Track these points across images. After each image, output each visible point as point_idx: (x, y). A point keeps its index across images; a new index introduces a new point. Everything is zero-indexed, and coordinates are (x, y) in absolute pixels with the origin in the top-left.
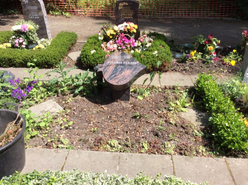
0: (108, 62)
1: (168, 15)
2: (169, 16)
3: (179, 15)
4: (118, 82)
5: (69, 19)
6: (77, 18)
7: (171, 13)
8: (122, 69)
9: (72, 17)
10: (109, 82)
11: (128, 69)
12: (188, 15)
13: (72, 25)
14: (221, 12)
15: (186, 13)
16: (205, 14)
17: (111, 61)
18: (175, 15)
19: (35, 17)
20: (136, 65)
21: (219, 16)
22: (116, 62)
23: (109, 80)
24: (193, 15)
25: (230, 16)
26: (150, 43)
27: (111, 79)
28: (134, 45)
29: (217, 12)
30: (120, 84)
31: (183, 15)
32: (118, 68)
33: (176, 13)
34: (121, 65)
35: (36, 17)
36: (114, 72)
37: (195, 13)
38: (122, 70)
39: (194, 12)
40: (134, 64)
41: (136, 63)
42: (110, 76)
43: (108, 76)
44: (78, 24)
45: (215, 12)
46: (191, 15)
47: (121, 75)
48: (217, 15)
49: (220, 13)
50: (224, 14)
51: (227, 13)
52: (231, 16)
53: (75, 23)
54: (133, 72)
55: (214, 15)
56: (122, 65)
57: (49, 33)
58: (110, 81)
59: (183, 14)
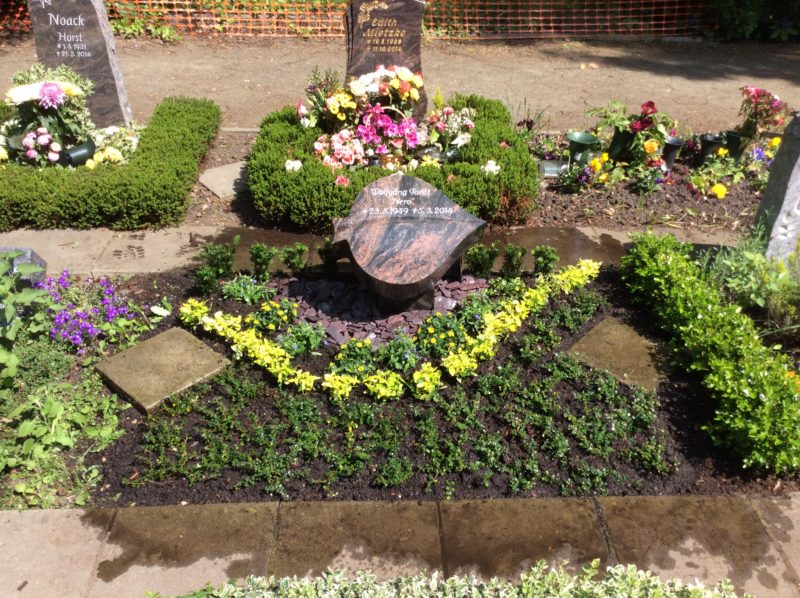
0: (365, 211)
1: (493, 29)
2: (496, 33)
3: (530, 28)
4: (401, 275)
5: (171, 48)
6: (200, 43)
7: (502, 21)
8: (409, 233)
9: (183, 40)
10: (372, 275)
11: (428, 230)
12: (555, 28)
13: (188, 70)
14: (655, 19)
15: (549, 21)
16: (608, 24)
17: (373, 206)
18: (516, 28)
19: (76, 51)
20: (454, 215)
21: (650, 32)
22: (388, 210)
23: (373, 267)
24: (573, 27)
25: (682, 31)
26: (467, 134)
27: (379, 266)
28: (415, 140)
29: (645, 20)
30: (408, 279)
31: (539, 28)
32: (396, 228)
33: (517, 22)
34: (405, 218)
35: (79, 54)
36: (387, 241)
37: (576, 21)
38: (411, 234)
39: (574, 18)
40: (446, 215)
41: (451, 211)
42: (376, 256)
43: (368, 255)
44: (209, 67)
45: (639, 19)
46: (565, 28)
47: (410, 251)
48: (644, 26)
49: (652, 23)
50: (666, 25)
51: (675, 22)
52: (688, 30)
53: (197, 62)
54: (446, 239)
55: (635, 26)
56: (410, 218)
57: (126, 105)
58: (376, 272)
59: (541, 25)
